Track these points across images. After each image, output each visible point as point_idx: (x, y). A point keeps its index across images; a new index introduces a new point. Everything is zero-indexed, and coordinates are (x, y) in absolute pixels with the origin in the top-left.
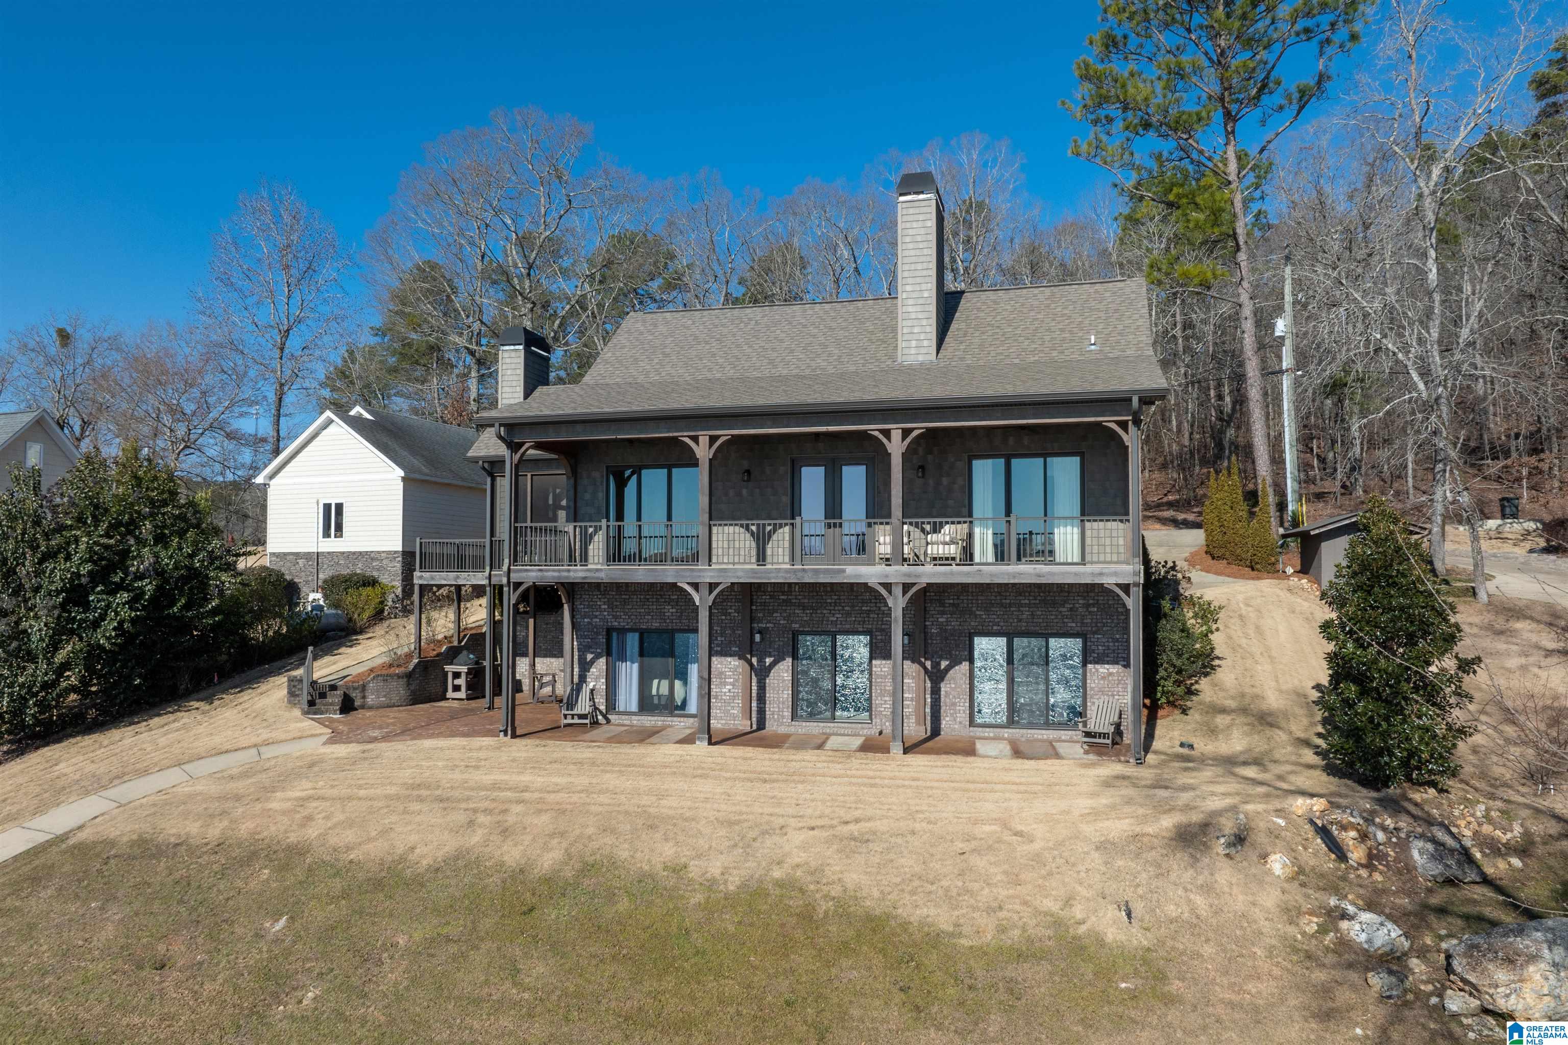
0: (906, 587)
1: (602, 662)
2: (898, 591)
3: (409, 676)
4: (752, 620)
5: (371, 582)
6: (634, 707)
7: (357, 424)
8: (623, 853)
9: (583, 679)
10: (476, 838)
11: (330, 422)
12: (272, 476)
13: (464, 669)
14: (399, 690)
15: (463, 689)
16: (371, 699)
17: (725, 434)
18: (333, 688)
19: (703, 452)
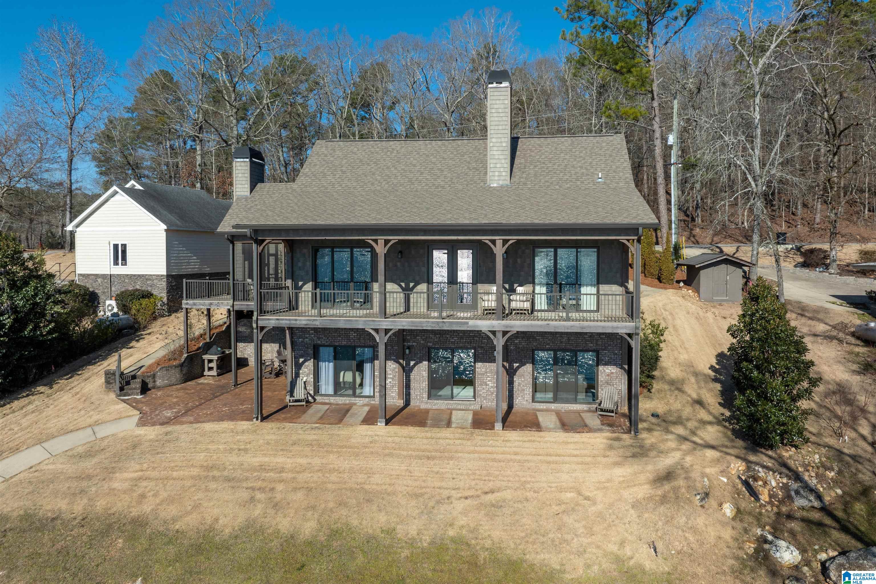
0: (505, 333)
1: (310, 364)
2: (499, 335)
3: (182, 365)
4: (404, 341)
5: (148, 295)
6: (331, 391)
7: (132, 193)
8: (355, 522)
9: (297, 375)
10: (258, 511)
11: (115, 193)
12: (78, 226)
13: (215, 357)
14: (176, 375)
15: (215, 369)
16: (159, 382)
17: (395, 238)
18: (134, 377)
19: (381, 249)
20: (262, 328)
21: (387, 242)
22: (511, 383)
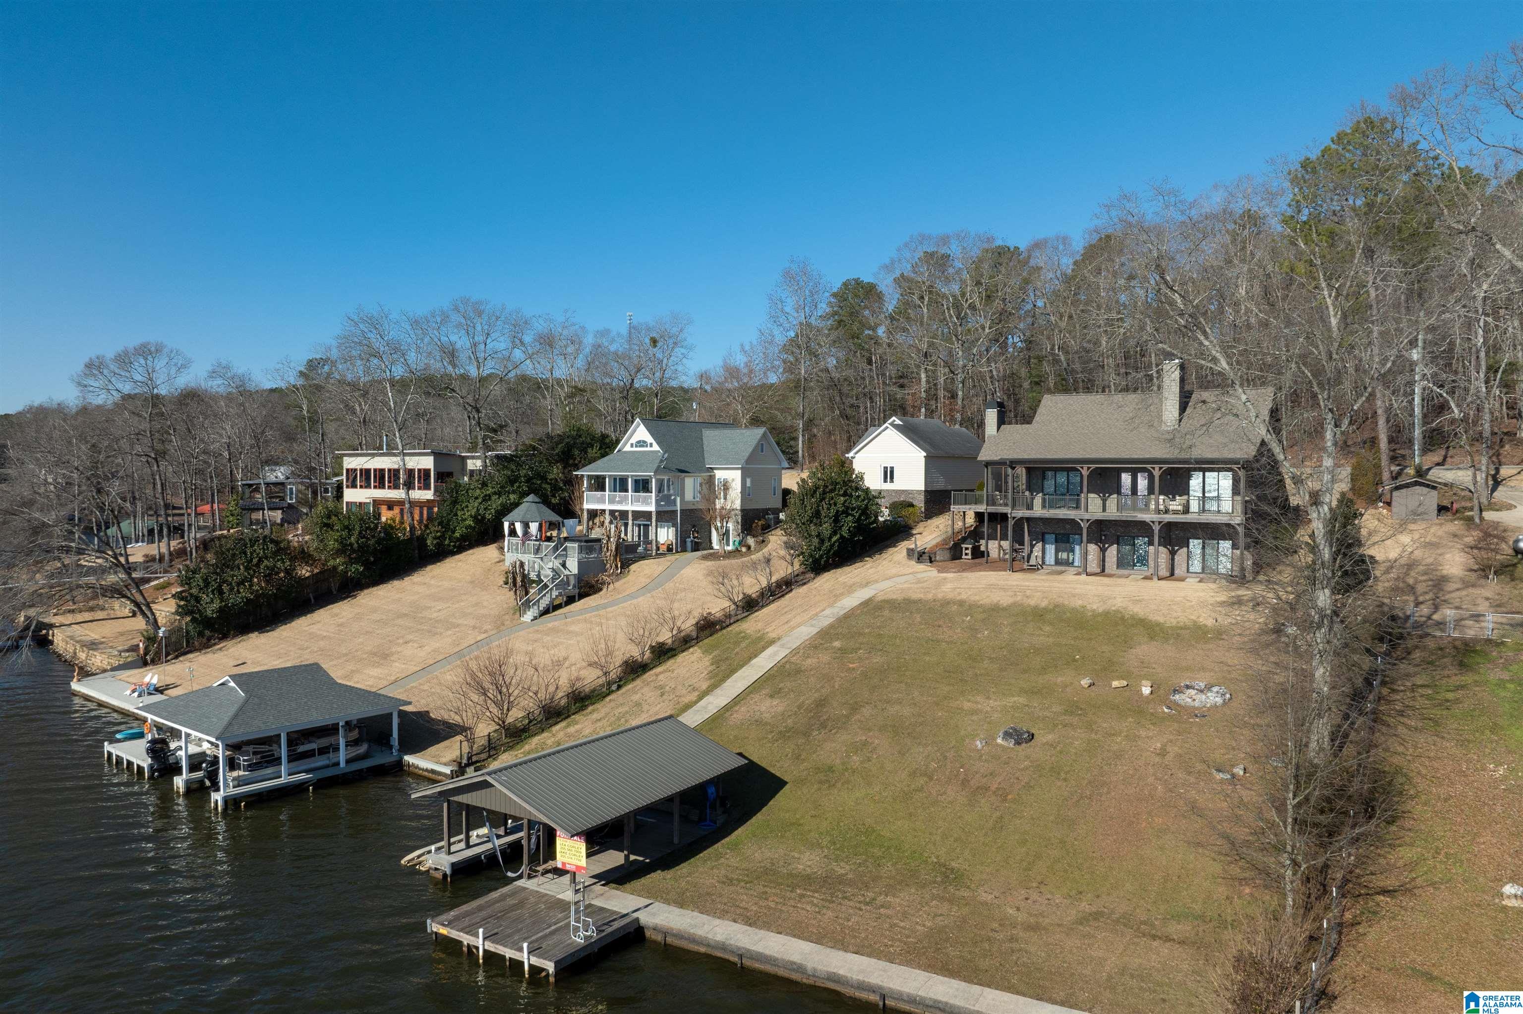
0: (1160, 523)
1: (1040, 545)
2: (1157, 524)
3: (950, 549)
4: (1101, 531)
5: (911, 505)
6: (1053, 563)
7: (897, 427)
9: (1031, 552)
11: (887, 428)
12: (856, 453)
13: (970, 546)
14: (947, 555)
15: (969, 554)
16: (938, 558)
17: (1095, 466)
18: (924, 553)
19: (1085, 473)
20: (1014, 518)
21: (1089, 468)
22: (1173, 559)
